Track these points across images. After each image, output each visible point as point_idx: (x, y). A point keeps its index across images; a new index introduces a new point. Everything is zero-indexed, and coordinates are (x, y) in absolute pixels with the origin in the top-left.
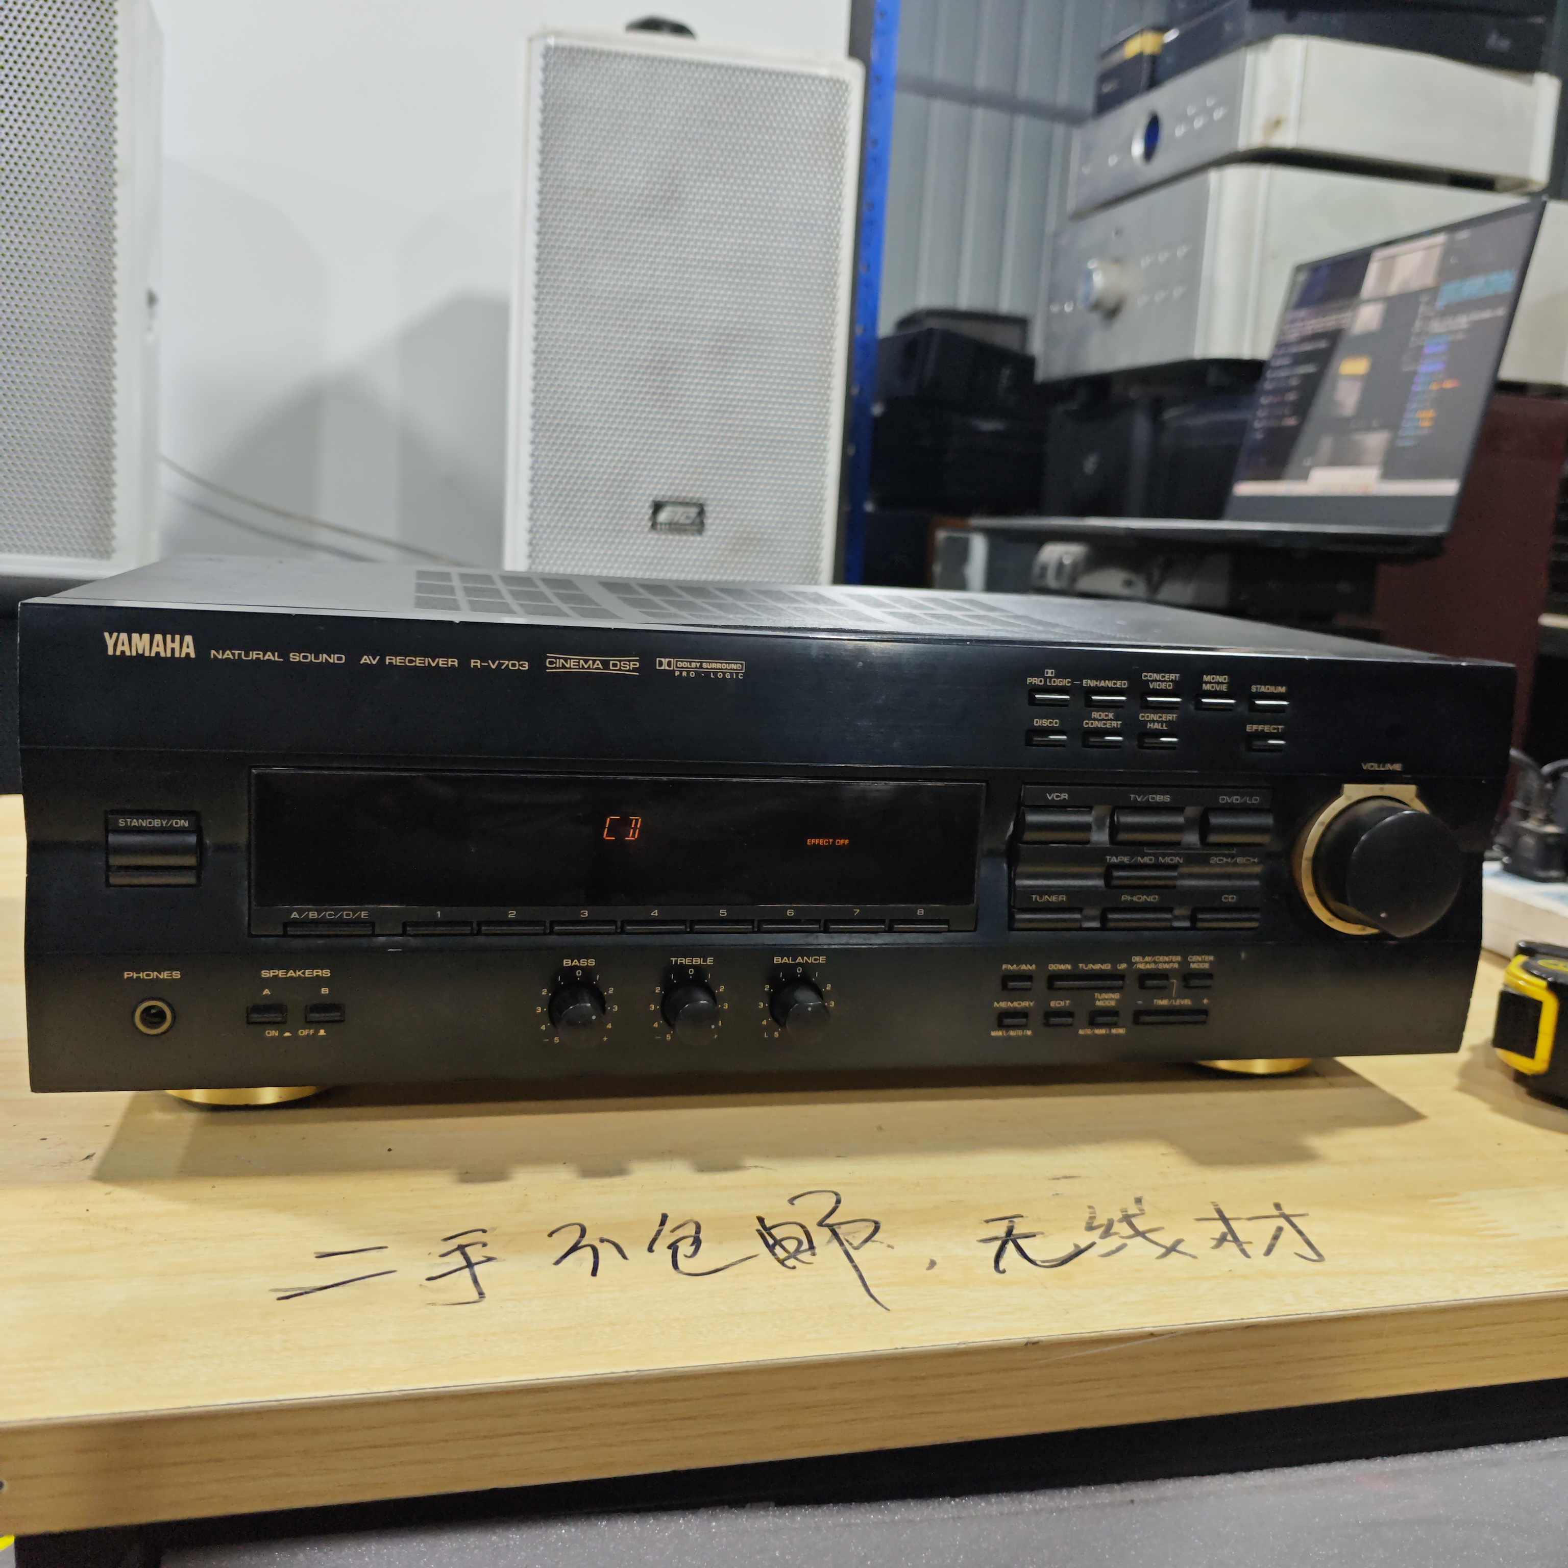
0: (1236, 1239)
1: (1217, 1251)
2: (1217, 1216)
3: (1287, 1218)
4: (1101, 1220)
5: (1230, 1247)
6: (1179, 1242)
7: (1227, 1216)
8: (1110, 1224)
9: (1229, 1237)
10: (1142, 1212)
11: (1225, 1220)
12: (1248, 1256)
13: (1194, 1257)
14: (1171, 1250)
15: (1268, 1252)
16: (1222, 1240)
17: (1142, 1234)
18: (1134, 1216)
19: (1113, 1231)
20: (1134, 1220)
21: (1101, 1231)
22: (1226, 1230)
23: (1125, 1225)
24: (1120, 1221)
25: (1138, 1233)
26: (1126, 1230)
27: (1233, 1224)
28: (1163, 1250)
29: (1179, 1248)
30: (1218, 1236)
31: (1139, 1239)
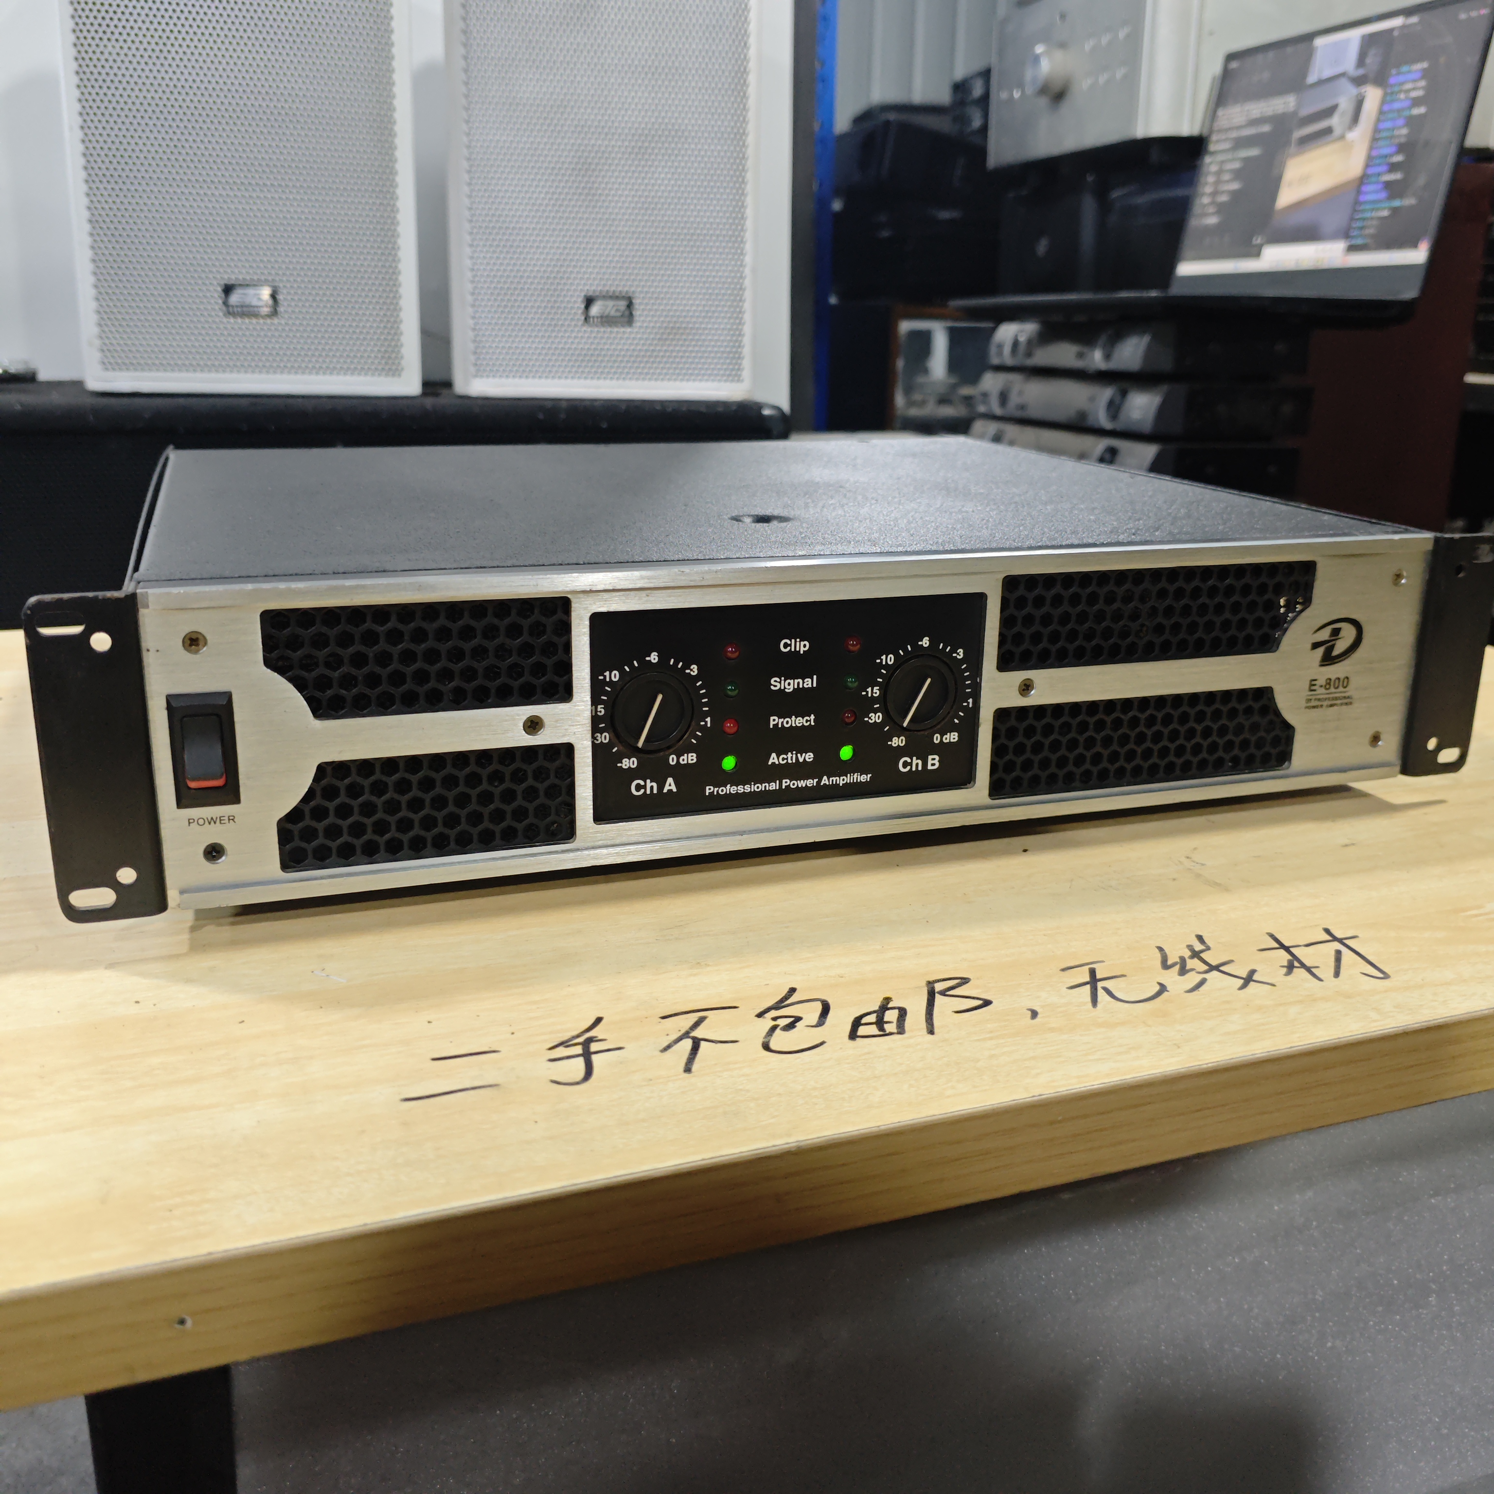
0: (1303, 965)
2: (1276, 944)
5: (1302, 975)
8: (1183, 960)
11: (1287, 949)
12: (1320, 980)
13: (1273, 985)
14: (1249, 979)
15: (1337, 974)
16: (1290, 968)
18: (1202, 951)
20: (1203, 956)
21: (1177, 967)
22: (1290, 958)
23: (1196, 960)
24: (1192, 957)
25: (1212, 968)
26: (1200, 966)
27: (1295, 951)
28: (1241, 981)
29: (1256, 978)
30: (1286, 964)
31: (1215, 973)
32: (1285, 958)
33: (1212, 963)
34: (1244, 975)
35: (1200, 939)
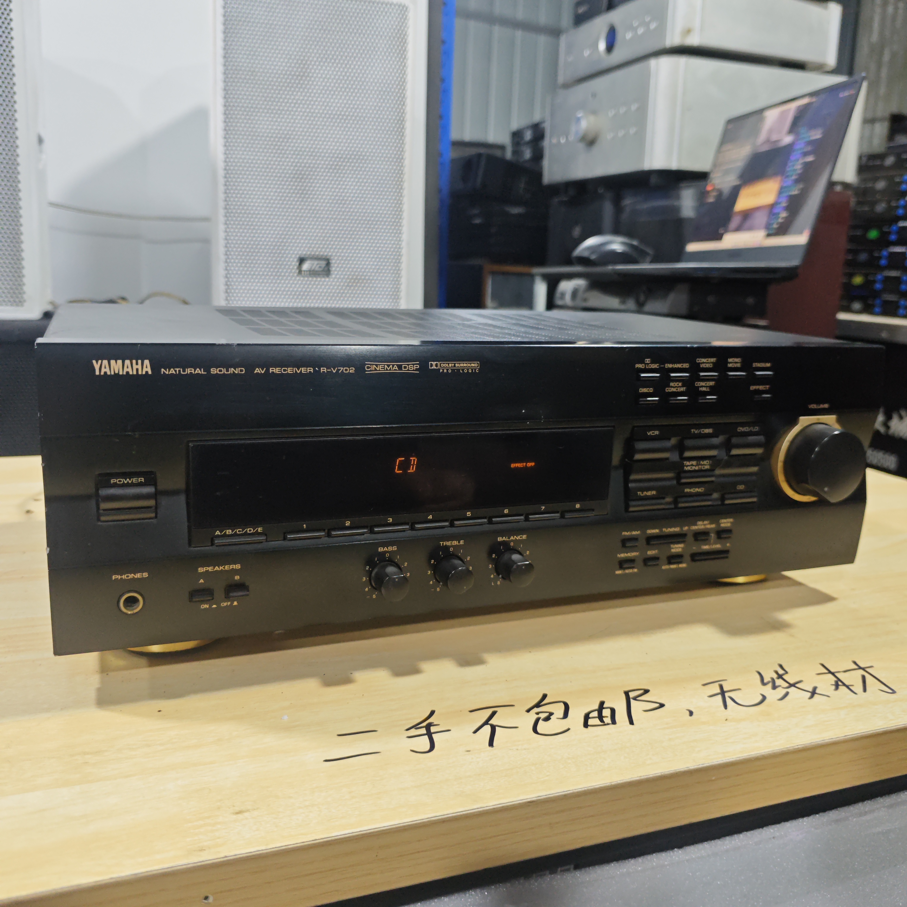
0: (844, 684)
1: (836, 692)
2: (826, 671)
3: (864, 669)
4: (767, 678)
5: (843, 689)
7: (832, 670)
8: (773, 680)
9: (840, 683)
10: (787, 672)
11: (833, 674)
12: (855, 693)
13: (827, 696)
14: (813, 693)
15: (865, 690)
17: (794, 685)
19: (777, 684)
20: (784, 677)
21: (770, 685)
22: (835, 679)
23: (781, 680)
24: (778, 678)
25: (791, 685)
26: (784, 684)
27: (838, 675)
28: (809, 694)
29: (818, 692)
30: (833, 683)
31: (793, 688)
32: (833, 679)
33: (792, 682)
34: (811, 690)
35: (781, 666)
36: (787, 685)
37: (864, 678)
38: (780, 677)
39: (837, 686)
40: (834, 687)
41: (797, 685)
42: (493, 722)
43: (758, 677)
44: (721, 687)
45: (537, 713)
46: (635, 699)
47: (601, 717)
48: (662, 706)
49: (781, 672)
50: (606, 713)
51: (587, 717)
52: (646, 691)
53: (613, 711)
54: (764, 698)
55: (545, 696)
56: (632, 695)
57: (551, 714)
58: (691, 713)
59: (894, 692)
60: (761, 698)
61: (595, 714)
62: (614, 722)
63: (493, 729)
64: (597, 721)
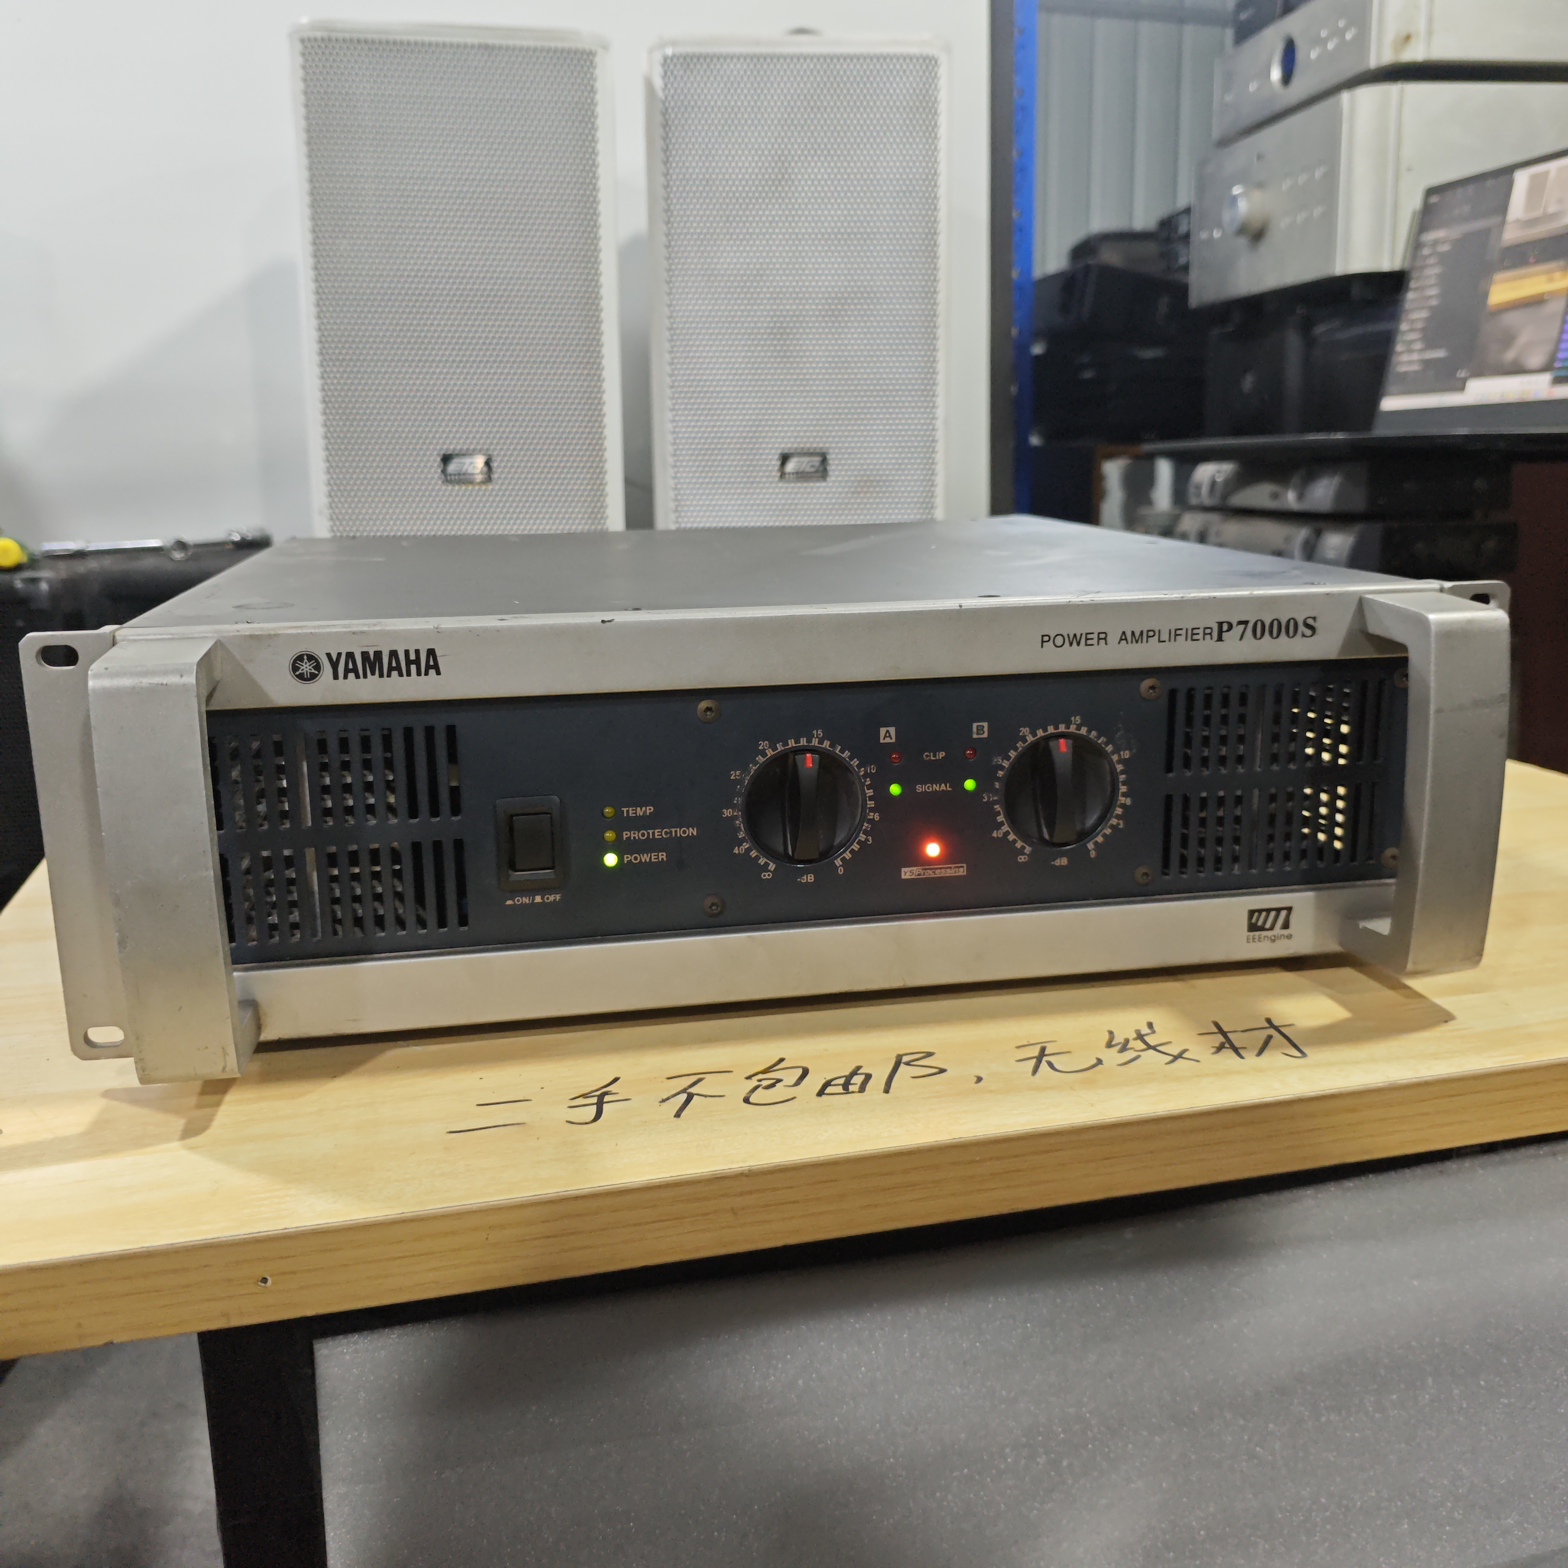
0: (1232, 1046)
1: (1218, 1057)
2: (1216, 1030)
3: (1277, 1028)
4: (1119, 1039)
5: (1228, 1054)
6: (1185, 1051)
7: (1225, 1030)
8: (1127, 1041)
9: (1227, 1045)
10: (1154, 1032)
11: (1224, 1034)
12: (1242, 1058)
13: (1198, 1061)
14: (1178, 1056)
15: (1260, 1054)
17: (1154, 1048)
18: (1147, 1034)
19: (1128, 1046)
20: (1146, 1038)
21: (1119, 1047)
22: (1223, 1040)
23: (1138, 1041)
25: (1149, 1047)
26: (1140, 1045)
27: (1230, 1035)
28: (1171, 1058)
29: (1185, 1055)
32: (1220, 1038)
33: (1152, 1043)
34: (1175, 1053)
35: (1150, 1025)
36: (1144, 1047)
37: (1270, 1037)
38: (1140, 1037)
39: (1220, 1048)
40: (1214, 1050)
41: (1159, 1048)
42: (693, 1090)
43: (1106, 1037)
44: (1043, 1050)
45: (760, 1081)
46: (908, 1064)
47: (846, 1086)
48: (942, 1071)
49: (1145, 1030)
50: (858, 1080)
51: (828, 1084)
52: (929, 1054)
53: (868, 1077)
54: (1100, 1062)
55: (782, 1060)
56: (905, 1059)
57: (779, 1081)
58: (979, 1079)
59: (1304, 1055)
60: (1095, 1061)
61: (842, 1081)
62: (862, 1089)
63: (690, 1097)
64: (840, 1089)
